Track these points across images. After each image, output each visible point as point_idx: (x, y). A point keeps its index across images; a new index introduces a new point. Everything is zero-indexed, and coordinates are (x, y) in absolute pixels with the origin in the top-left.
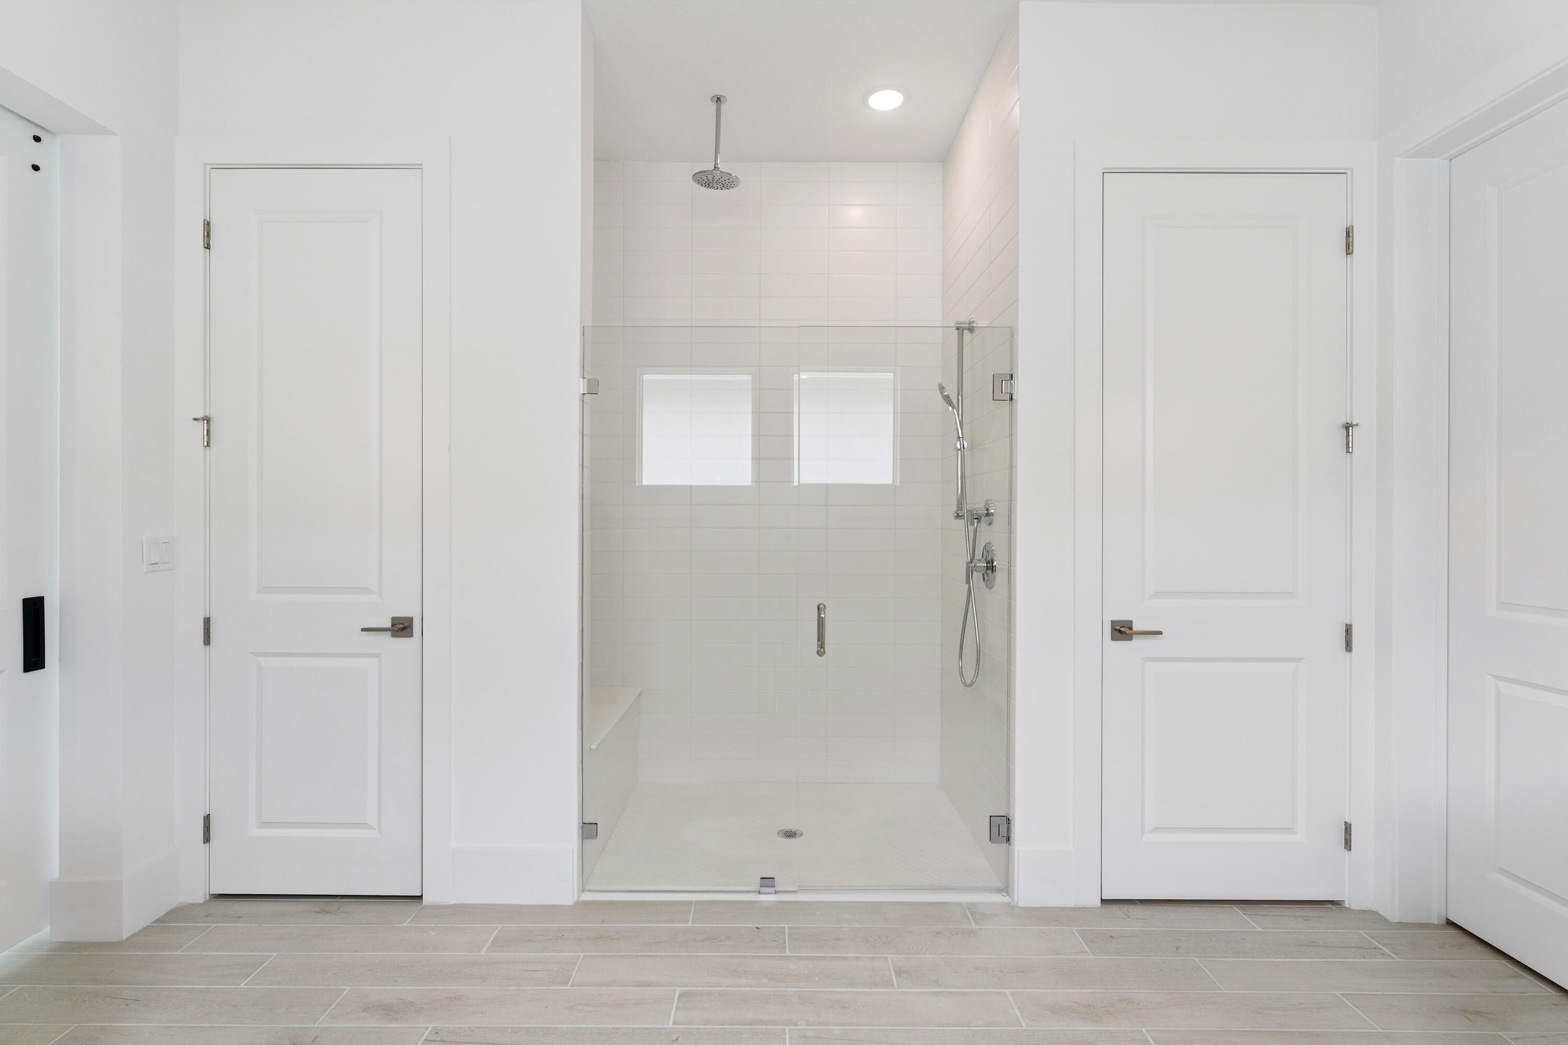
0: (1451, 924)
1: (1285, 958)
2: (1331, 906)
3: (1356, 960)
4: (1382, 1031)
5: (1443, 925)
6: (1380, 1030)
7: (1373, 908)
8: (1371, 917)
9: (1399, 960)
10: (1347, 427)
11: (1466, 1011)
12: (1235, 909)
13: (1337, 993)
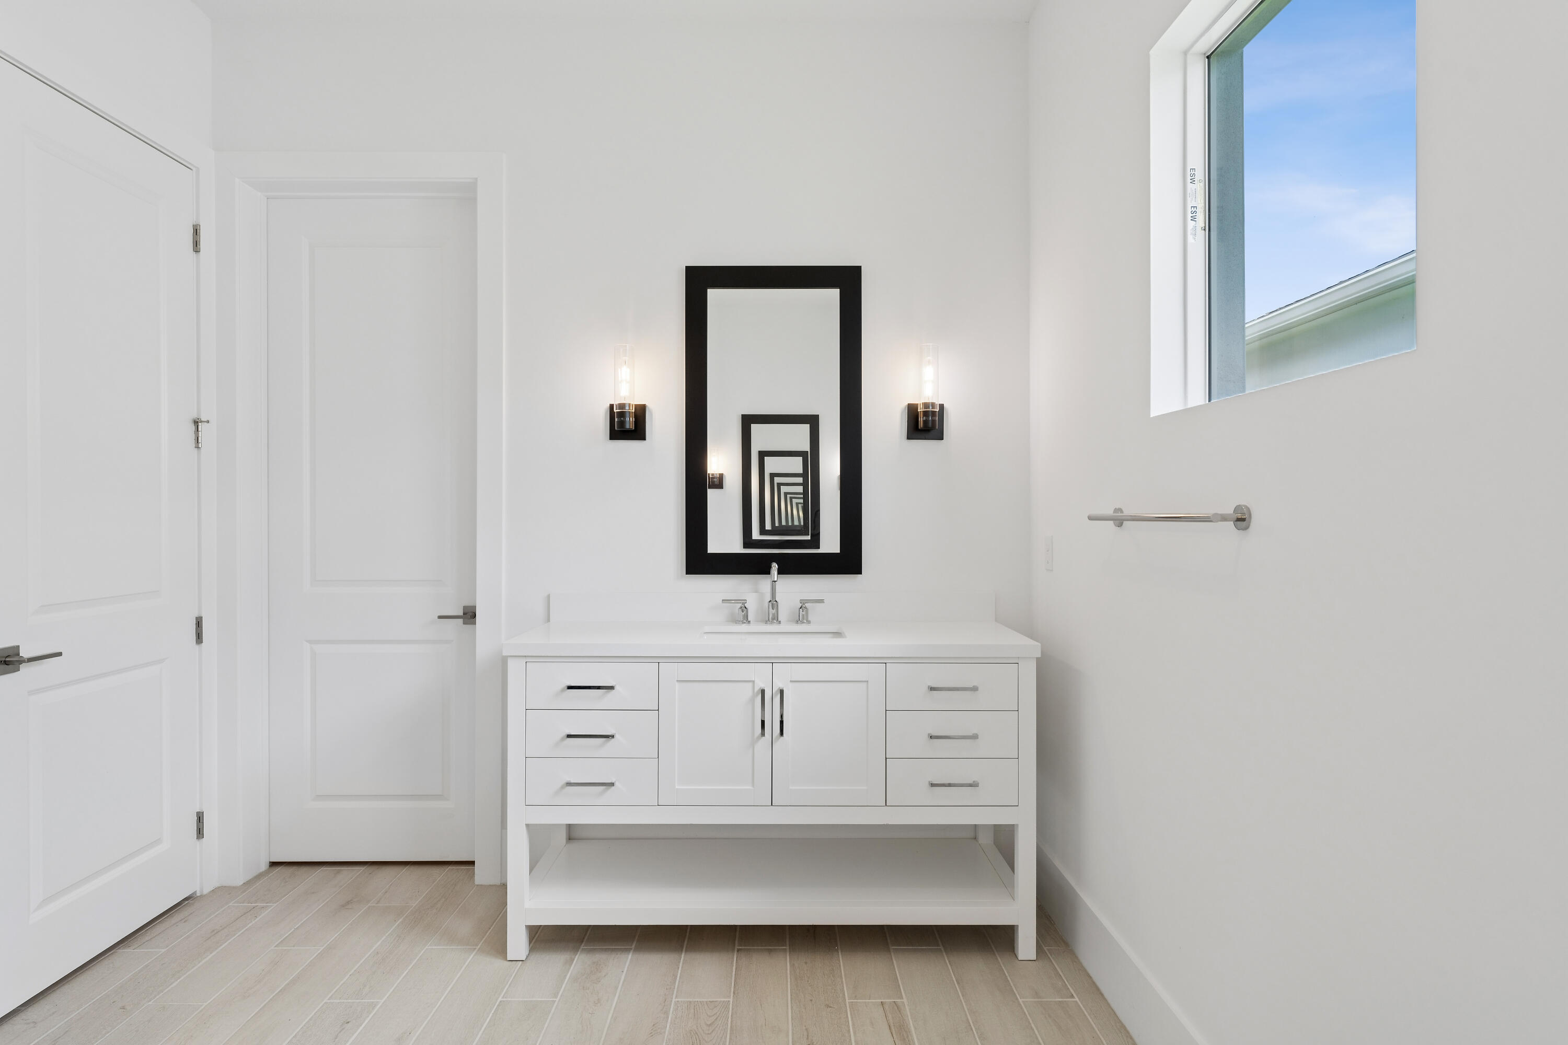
0: (274, 864)
1: (211, 953)
2: (187, 902)
3: (253, 922)
4: (323, 947)
5: (268, 869)
6: (322, 948)
7: (217, 885)
8: (223, 891)
9: (275, 905)
10: (196, 423)
11: (343, 906)
12: (122, 952)
13: (272, 948)
